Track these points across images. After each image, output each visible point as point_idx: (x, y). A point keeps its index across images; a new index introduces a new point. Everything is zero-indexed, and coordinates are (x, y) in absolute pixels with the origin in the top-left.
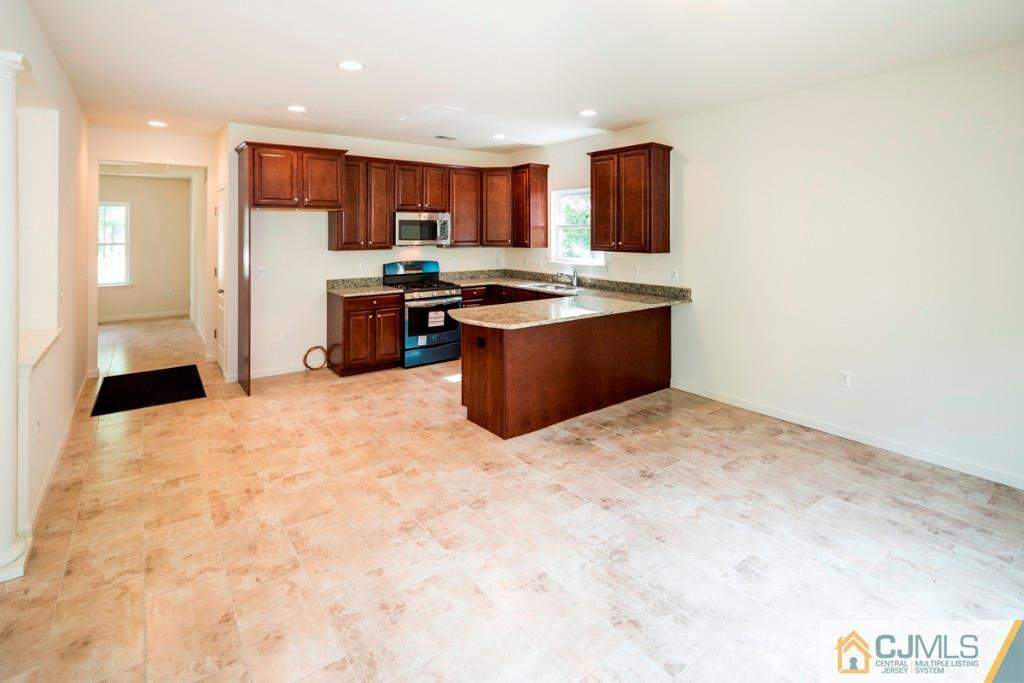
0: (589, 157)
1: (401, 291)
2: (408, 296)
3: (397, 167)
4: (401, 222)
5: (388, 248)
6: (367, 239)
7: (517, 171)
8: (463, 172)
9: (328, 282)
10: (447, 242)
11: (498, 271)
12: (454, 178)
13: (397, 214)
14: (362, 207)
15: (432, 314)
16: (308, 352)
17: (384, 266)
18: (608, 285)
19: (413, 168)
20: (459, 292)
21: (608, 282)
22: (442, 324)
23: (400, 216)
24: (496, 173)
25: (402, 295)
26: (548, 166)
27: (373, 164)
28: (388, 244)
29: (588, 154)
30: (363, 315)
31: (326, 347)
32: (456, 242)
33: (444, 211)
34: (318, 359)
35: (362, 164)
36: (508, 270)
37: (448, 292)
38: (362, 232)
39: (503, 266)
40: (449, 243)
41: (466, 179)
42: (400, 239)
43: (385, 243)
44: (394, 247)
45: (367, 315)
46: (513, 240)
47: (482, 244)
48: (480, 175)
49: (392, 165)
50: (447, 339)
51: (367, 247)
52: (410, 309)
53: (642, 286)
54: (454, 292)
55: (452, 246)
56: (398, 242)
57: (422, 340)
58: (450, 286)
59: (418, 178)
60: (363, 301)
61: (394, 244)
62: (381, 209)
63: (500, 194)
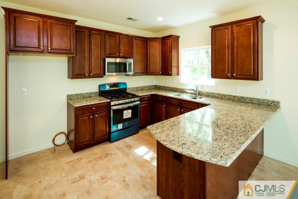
0: (210, 29)
1: (109, 100)
2: (112, 103)
3: (106, 34)
4: (108, 63)
5: (102, 77)
6: (90, 72)
7: (164, 39)
8: (138, 39)
9: (68, 96)
10: (132, 73)
11: (153, 86)
12: (135, 42)
13: (106, 59)
14: (87, 55)
15: (125, 112)
16: (55, 136)
17: (99, 86)
18: (218, 95)
19: (114, 35)
20: (138, 99)
21: (218, 94)
22: (130, 116)
23: (108, 60)
24: (154, 40)
25: (109, 103)
26: (179, 37)
27: (93, 32)
28: (102, 74)
29: (210, 27)
30: (86, 116)
31: (66, 132)
32: (135, 73)
33: (130, 58)
34: (61, 140)
35: (86, 31)
36: (157, 86)
37: (133, 100)
38: (87, 68)
39: (154, 84)
40: (132, 74)
41: (140, 43)
42: (108, 72)
43: (100, 74)
44: (104, 76)
45: (89, 116)
46: (162, 72)
47: (147, 74)
48: (146, 41)
49: (104, 33)
50: (133, 124)
51: (90, 77)
52: (113, 110)
53: (242, 98)
54: (136, 99)
55: (134, 75)
56: (107, 73)
57: (120, 126)
58: (134, 96)
59: (117, 40)
60: (86, 108)
61: (105, 74)
62: (97, 57)
63: (156, 50)
